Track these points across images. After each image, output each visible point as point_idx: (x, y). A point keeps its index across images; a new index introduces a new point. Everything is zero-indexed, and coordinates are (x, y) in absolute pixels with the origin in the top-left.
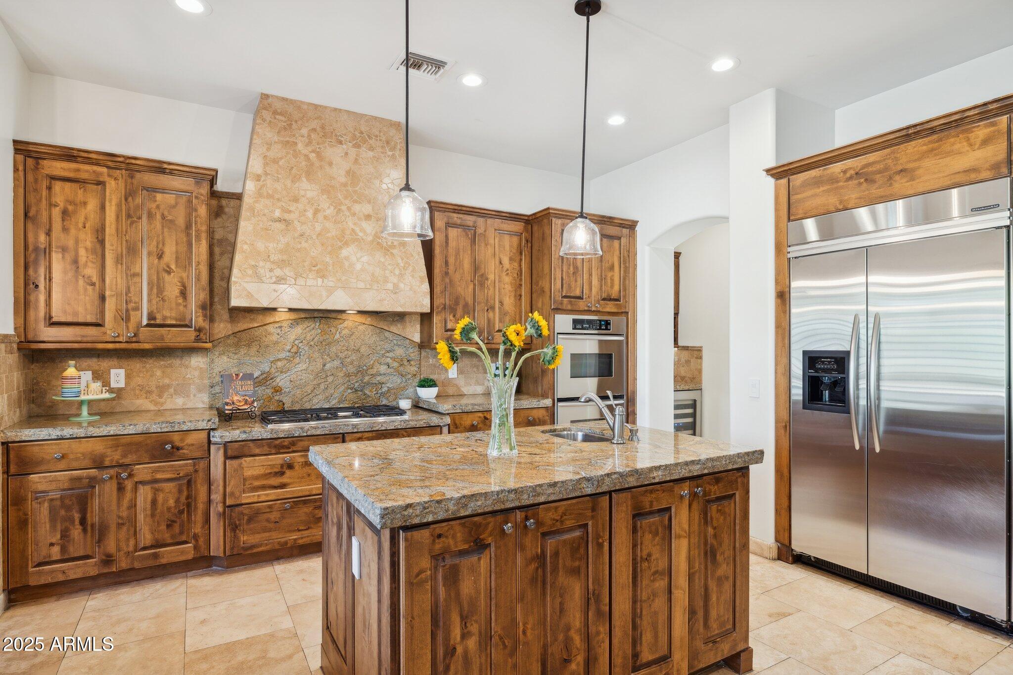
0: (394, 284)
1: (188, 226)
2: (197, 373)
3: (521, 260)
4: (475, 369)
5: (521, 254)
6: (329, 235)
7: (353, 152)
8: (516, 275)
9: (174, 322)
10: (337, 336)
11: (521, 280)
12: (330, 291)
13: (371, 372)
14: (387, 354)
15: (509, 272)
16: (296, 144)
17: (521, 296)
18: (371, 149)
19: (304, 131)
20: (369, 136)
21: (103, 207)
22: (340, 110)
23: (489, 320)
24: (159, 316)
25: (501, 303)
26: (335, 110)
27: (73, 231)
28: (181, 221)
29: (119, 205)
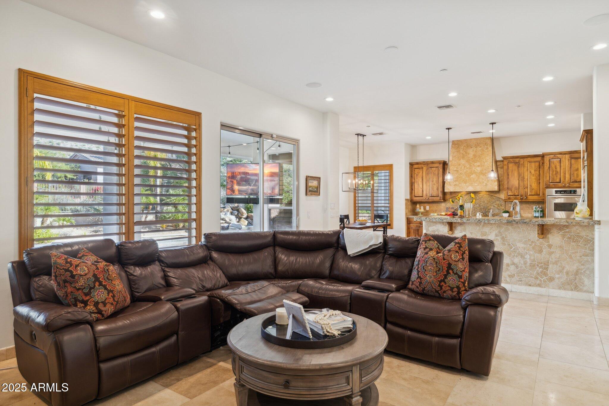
0: (486, 183)
1: (438, 174)
2: (443, 207)
3: (540, 170)
4: (528, 208)
5: (540, 168)
6: (468, 172)
7: (475, 149)
8: (537, 176)
9: (435, 196)
10: (478, 198)
11: (540, 177)
12: (468, 187)
13: (488, 208)
14: (493, 203)
15: (534, 175)
16: (460, 151)
17: (540, 183)
18: (481, 147)
19: (462, 147)
20: (480, 144)
21: (423, 173)
22: (472, 139)
23: (525, 192)
24: (433, 194)
25: (531, 186)
26: (470, 139)
27: (418, 178)
28: (437, 173)
29: (426, 172)
